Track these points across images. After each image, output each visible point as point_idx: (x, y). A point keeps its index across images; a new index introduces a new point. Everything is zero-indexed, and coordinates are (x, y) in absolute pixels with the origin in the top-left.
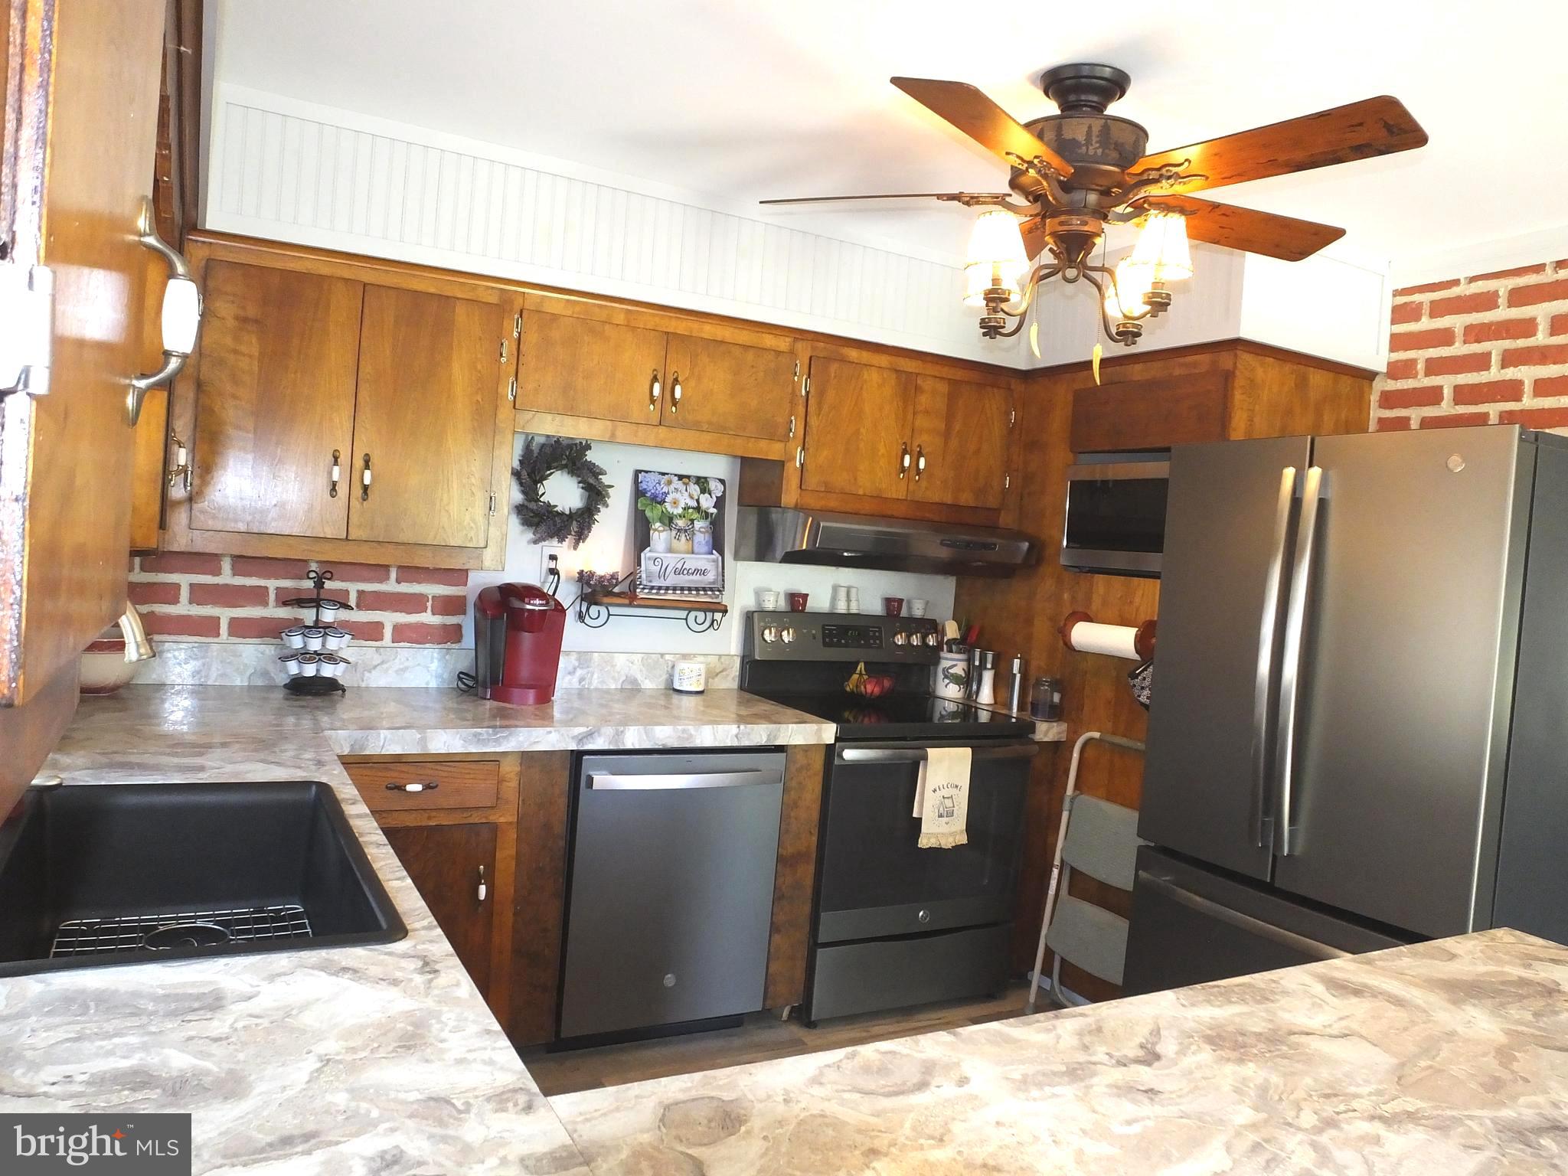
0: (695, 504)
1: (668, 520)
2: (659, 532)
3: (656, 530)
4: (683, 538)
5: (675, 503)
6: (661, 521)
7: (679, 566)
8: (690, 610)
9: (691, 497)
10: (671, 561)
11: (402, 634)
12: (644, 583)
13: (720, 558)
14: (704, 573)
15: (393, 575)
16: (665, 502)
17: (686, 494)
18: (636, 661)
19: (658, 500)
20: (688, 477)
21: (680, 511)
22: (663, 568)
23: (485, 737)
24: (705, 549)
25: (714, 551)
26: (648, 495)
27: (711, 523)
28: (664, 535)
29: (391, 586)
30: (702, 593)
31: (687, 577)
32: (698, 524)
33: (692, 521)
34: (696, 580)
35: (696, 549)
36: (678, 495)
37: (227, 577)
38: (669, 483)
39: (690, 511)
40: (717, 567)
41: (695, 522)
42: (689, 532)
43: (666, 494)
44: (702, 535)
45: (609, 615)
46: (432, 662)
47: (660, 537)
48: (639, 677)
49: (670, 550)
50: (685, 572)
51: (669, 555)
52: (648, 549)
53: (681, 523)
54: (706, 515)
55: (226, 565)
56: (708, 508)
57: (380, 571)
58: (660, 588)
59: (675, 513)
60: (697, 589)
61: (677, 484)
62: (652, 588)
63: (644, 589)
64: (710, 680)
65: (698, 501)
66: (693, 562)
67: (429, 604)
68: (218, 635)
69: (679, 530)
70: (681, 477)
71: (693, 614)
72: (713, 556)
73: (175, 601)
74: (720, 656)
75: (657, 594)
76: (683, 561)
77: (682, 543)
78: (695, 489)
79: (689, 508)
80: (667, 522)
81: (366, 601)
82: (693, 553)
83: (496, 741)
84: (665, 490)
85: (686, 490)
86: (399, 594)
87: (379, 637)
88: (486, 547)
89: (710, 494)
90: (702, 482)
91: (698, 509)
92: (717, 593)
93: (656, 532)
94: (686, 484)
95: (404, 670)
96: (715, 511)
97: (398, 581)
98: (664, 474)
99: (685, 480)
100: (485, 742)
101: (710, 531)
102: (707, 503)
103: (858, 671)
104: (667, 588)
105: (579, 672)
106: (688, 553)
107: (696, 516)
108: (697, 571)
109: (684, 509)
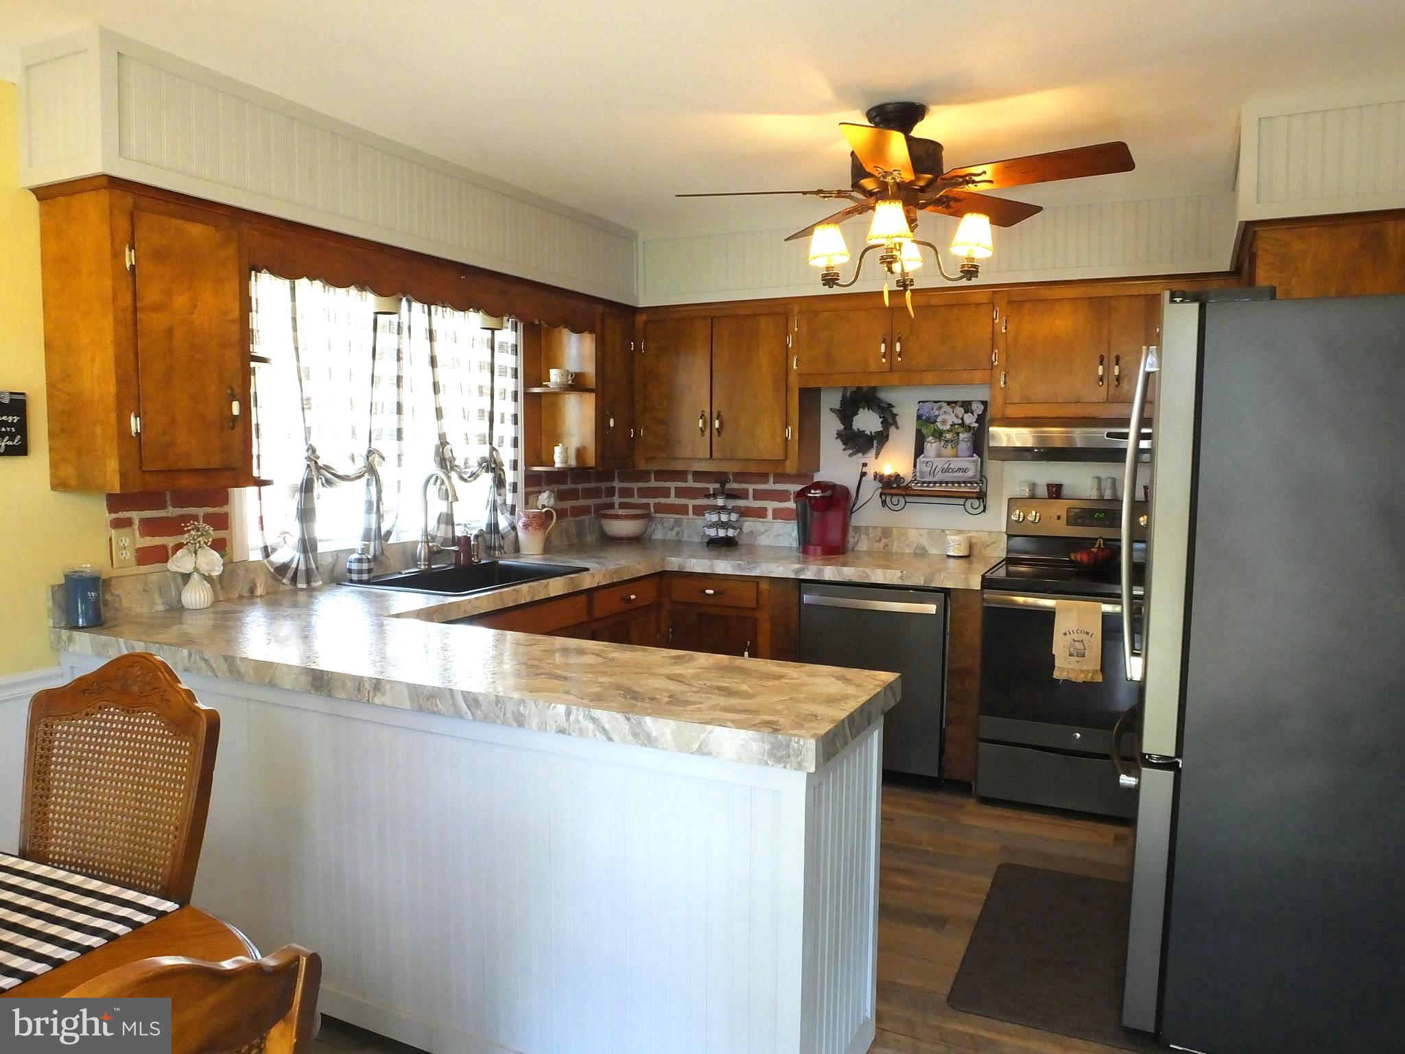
0: (960, 422)
1: (939, 435)
2: (931, 443)
3: (929, 442)
4: (949, 446)
5: (944, 422)
6: (933, 435)
7: (946, 466)
8: (967, 498)
9: (957, 416)
10: (940, 463)
11: (778, 514)
12: (919, 479)
13: (979, 460)
14: (965, 471)
15: (771, 480)
16: (936, 422)
17: (953, 415)
18: (923, 535)
19: (931, 421)
20: (955, 402)
21: (948, 427)
22: (933, 469)
23: (744, 566)
24: (967, 453)
25: (974, 455)
26: (924, 418)
27: (973, 434)
28: (934, 445)
29: (771, 486)
30: (963, 485)
31: (951, 474)
32: (962, 436)
33: (958, 434)
34: (959, 476)
35: (960, 454)
36: (946, 417)
37: (691, 483)
38: (940, 408)
39: (956, 426)
40: (977, 466)
41: (960, 435)
42: (955, 442)
43: (937, 416)
44: (965, 444)
45: (906, 502)
46: (793, 531)
47: (931, 447)
48: (926, 545)
49: (939, 455)
50: (950, 470)
51: (938, 459)
52: (922, 455)
53: (949, 436)
54: (969, 428)
55: (690, 477)
56: (971, 424)
57: (762, 477)
58: (930, 482)
59: (944, 429)
60: (959, 483)
61: (946, 408)
62: (924, 483)
63: (917, 483)
64: (983, 550)
65: (962, 419)
66: (957, 463)
67: (792, 497)
68: (688, 514)
69: (947, 441)
70: (949, 403)
71: (969, 502)
72: (972, 459)
73: (668, 496)
74: (990, 532)
75: (927, 486)
76: (949, 463)
77: (949, 450)
78: (960, 411)
79: (955, 425)
80: (938, 436)
81: (759, 495)
82: (957, 457)
83: (749, 569)
84: (937, 413)
85: (953, 412)
86: (775, 490)
87: (765, 516)
88: (786, 459)
89: (972, 413)
90: (967, 406)
91: (963, 424)
92: (975, 485)
93: (929, 444)
94: (953, 408)
95: (778, 535)
96: (977, 425)
97: (774, 483)
98: (936, 402)
99: (953, 405)
100: (743, 569)
101: (972, 440)
102: (970, 420)
103: (1097, 546)
104: (935, 483)
105: (884, 541)
106: (953, 457)
107: (961, 430)
108: (959, 469)
109: (951, 425)
